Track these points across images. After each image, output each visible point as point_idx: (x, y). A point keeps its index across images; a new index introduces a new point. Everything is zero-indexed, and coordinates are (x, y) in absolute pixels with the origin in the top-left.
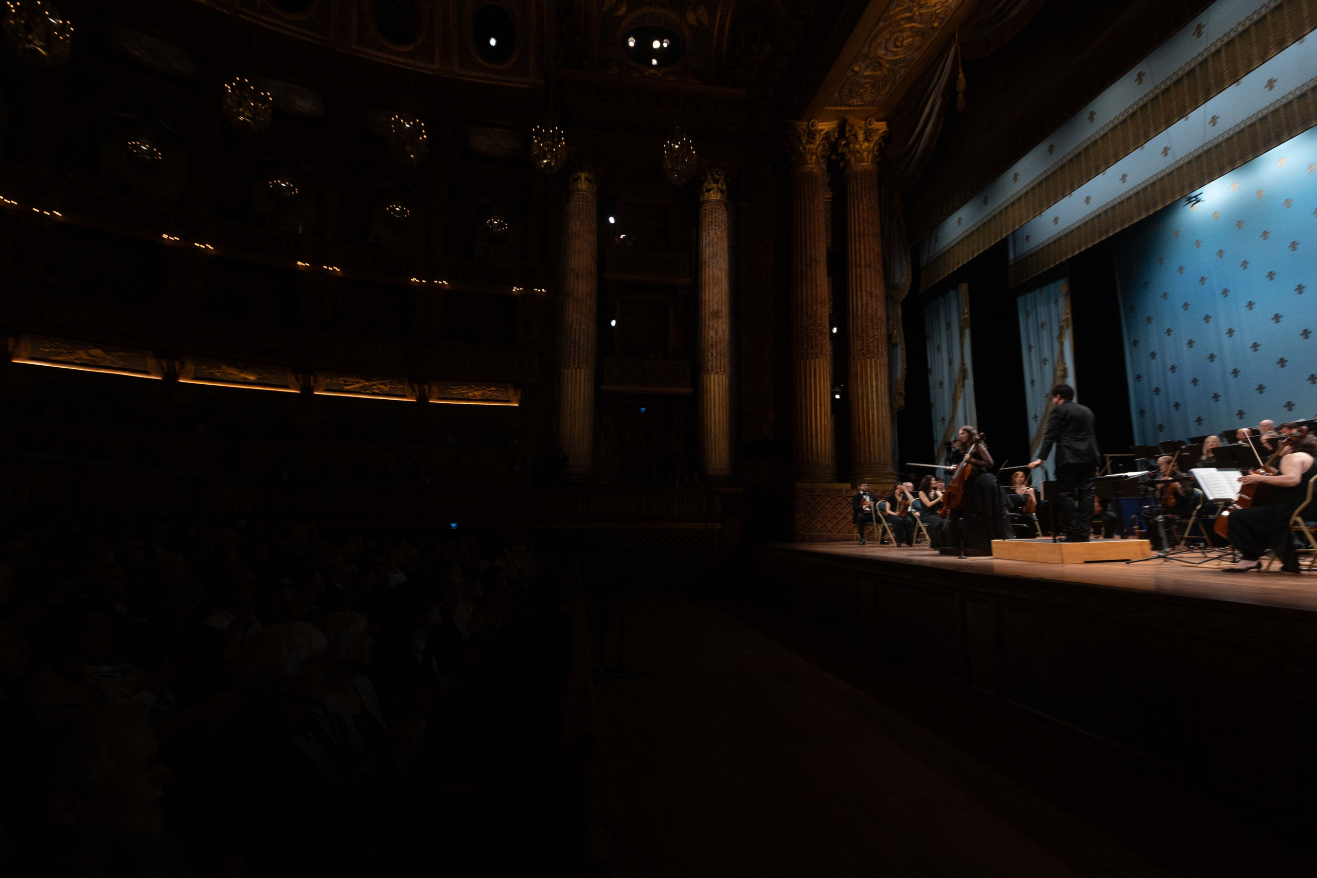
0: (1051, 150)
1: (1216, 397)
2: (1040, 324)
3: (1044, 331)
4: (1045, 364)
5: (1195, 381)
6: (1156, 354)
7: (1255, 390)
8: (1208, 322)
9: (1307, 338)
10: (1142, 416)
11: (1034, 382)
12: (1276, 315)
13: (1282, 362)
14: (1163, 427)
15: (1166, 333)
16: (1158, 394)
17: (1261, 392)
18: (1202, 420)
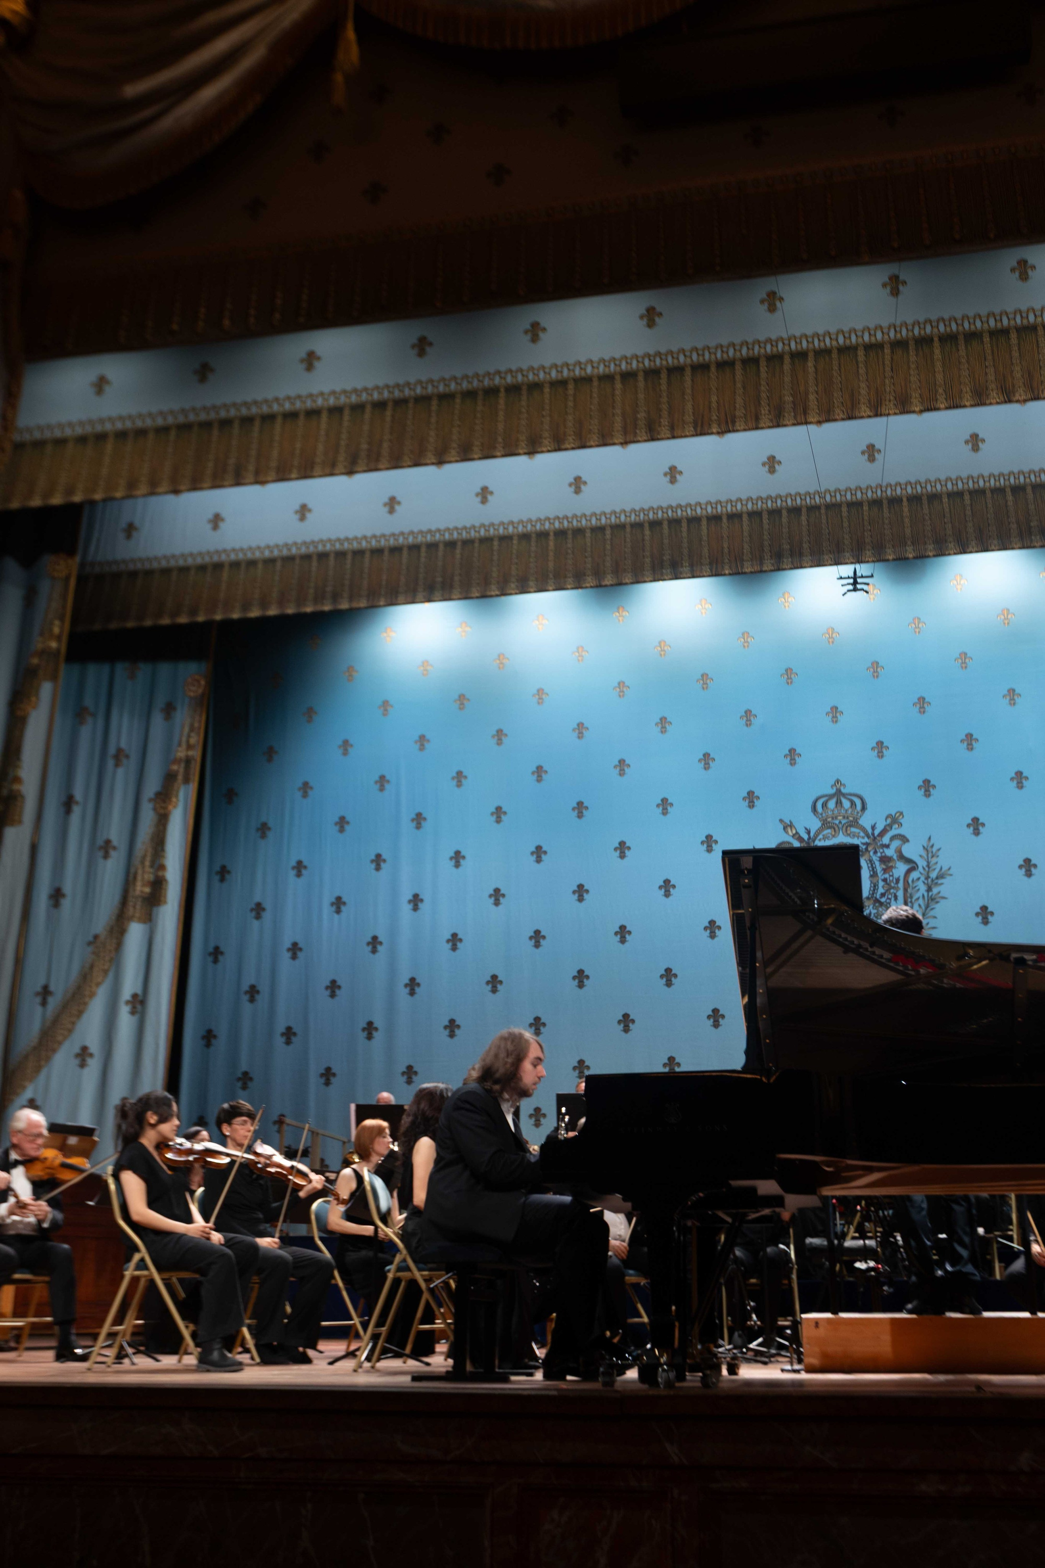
0: (422, 346)
1: (370, 1029)
2: (112, 750)
3: (120, 771)
4: (106, 856)
5: (333, 987)
6: (264, 909)
7: (442, 1029)
8: (378, 868)
9: (537, 945)
10: (208, 1045)
11: (63, 896)
12: (497, 890)
13: (494, 982)
14: (251, 1079)
15: (293, 868)
16: (252, 1000)
17: (452, 1035)
18: (334, 1075)
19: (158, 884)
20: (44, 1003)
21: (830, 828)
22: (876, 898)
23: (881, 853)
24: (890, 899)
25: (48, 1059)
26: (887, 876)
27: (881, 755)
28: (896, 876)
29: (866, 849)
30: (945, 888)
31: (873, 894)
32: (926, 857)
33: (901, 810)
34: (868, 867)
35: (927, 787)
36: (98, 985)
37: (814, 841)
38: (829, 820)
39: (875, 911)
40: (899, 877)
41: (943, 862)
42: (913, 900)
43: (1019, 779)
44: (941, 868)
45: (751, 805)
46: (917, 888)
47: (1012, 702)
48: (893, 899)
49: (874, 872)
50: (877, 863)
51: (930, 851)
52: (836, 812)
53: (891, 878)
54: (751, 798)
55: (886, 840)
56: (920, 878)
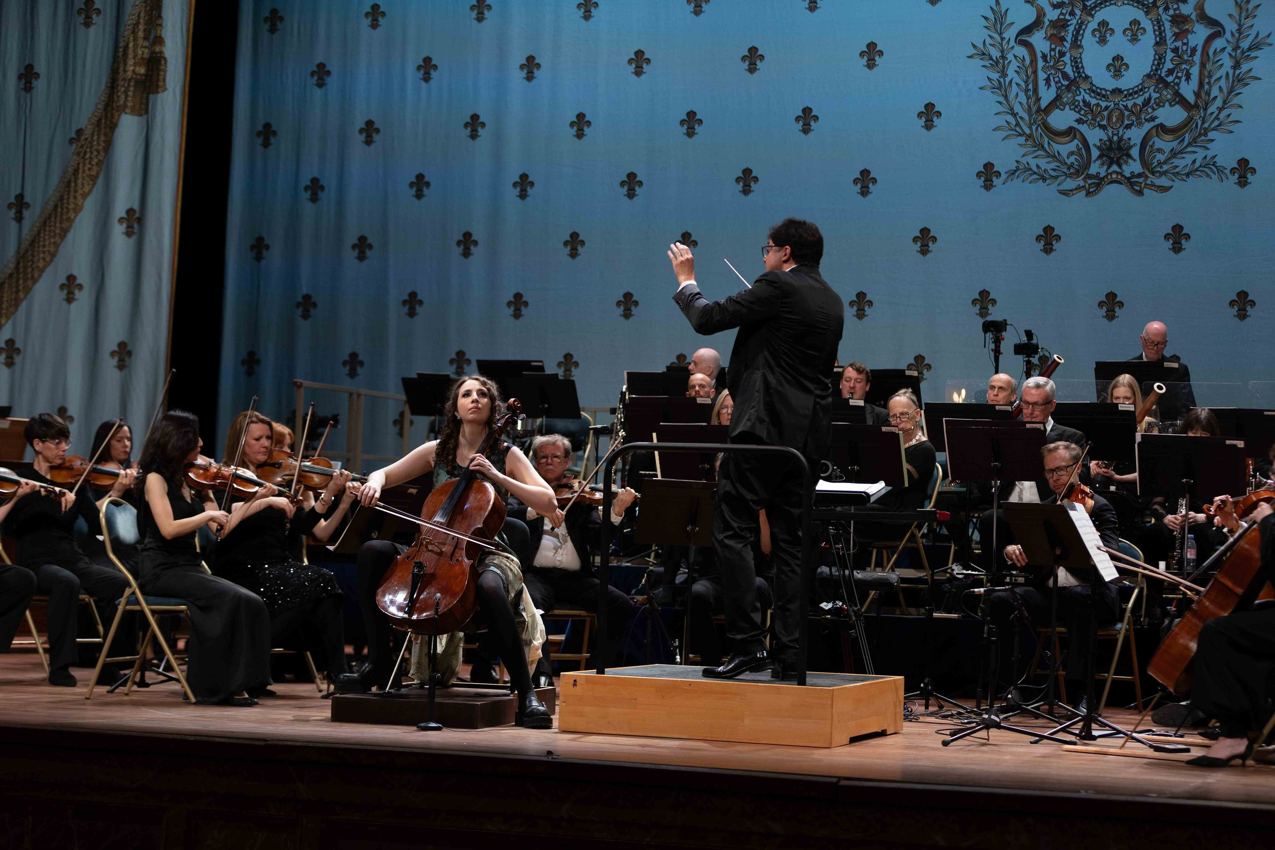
1: (467, 242)
4: (87, 24)
5: (420, 184)
6: (329, 73)
7: (561, 246)
8: (480, 18)
9: (690, 133)
10: (259, 258)
11: (37, 76)
12: (639, 53)
13: (631, 183)
14: (315, 305)
15: (367, 15)
16: (314, 199)
17: (574, 254)
18: (421, 303)
19: (155, 63)
20: (19, 219)
22: (1160, 76)
23: (1175, 10)
24: (1180, 78)
25: (28, 290)
26: (1179, 44)
28: (1192, 44)
30: (1257, 64)
31: (1157, 70)
32: (1238, 18)
34: (1154, 31)
36: (85, 196)
39: (1157, 95)
40: (1197, 45)
41: (1261, 25)
42: (1212, 81)
44: (1258, 34)
46: (1220, 63)
48: (1184, 78)
49: (1161, 39)
50: (1167, 25)
51: (1244, 8)
53: (1185, 48)
56: (1225, 48)
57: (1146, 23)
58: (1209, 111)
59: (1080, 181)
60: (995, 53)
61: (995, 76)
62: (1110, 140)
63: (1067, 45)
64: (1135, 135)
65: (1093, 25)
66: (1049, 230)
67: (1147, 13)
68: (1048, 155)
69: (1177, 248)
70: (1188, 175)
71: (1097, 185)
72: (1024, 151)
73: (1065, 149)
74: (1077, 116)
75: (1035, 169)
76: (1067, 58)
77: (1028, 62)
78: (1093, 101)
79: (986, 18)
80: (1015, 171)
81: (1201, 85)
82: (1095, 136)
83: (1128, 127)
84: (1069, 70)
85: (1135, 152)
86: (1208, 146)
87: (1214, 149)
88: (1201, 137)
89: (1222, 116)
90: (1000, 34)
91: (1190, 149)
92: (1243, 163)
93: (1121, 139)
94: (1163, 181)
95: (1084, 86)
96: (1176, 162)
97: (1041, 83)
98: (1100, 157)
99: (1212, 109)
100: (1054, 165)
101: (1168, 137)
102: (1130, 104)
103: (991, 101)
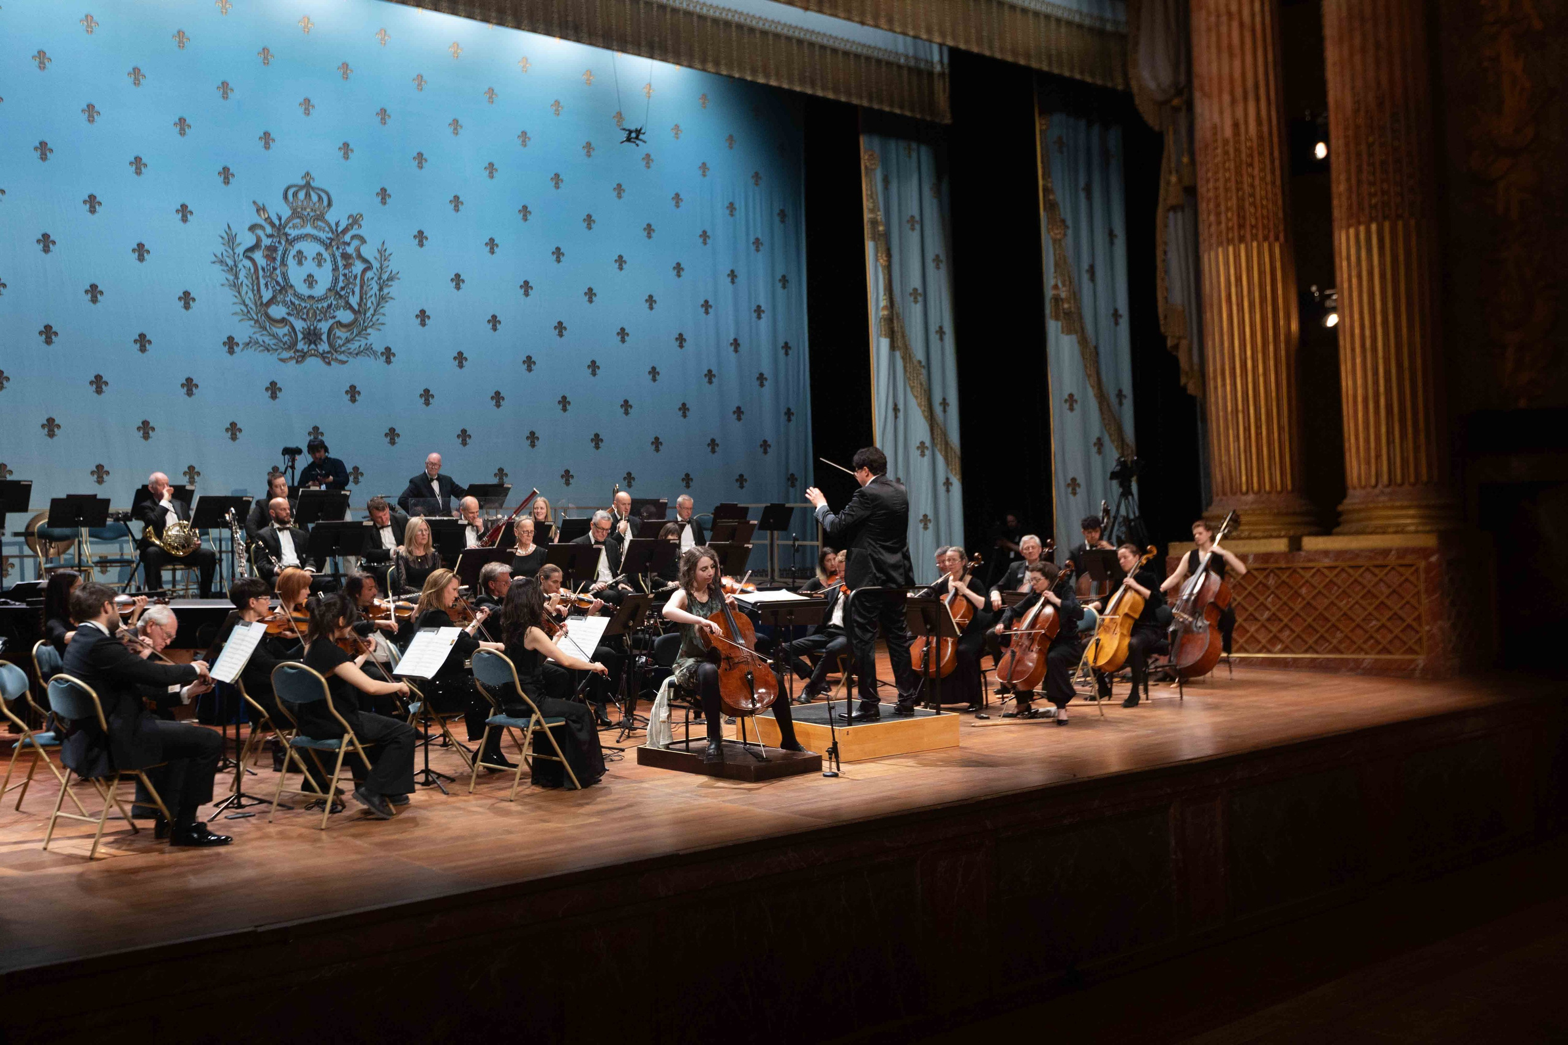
21: (298, 217)
22: (337, 290)
23: (343, 250)
24: (348, 293)
26: (346, 271)
27: (346, 157)
28: (354, 272)
29: (331, 243)
30: (393, 290)
31: (334, 286)
32: (379, 259)
33: (361, 212)
34: (331, 261)
35: (384, 194)
37: (284, 228)
38: (299, 210)
39: (334, 303)
40: (357, 274)
41: (393, 266)
42: (367, 297)
43: (456, 202)
44: (392, 272)
45: (227, 181)
46: (371, 286)
47: (456, 132)
48: (351, 293)
49: (335, 267)
50: (339, 259)
51: (382, 252)
52: (305, 203)
53: (350, 274)
54: (226, 174)
55: (347, 238)
56: (372, 278)
57: (326, 255)
58: (367, 316)
59: (291, 353)
60: (230, 262)
61: (231, 278)
62: (309, 328)
63: (278, 263)
64: (324, 326)
65: (293, 252)
66: (273, 384)
67: (326, 249)
68: (270, 335)
69: (353, 400)
70: (357, 354)
71: (302, 357)
72: (255, 330)
73: (282, 331)
74: (287, 311)
75: (262, 343)
76: (278, 272)
77: (252, 270)
78: (297, 302)
79: (222, 238)
80: (248, 344)
81: (361, 298)
82: (299, 325)
83: (320, 321)
84: (280, 279)
85: (324, 337)
86: (368, 337)
87: (371, 339)
88: (362, 331)
89: (374, 319)
90: (233, 250)
91: (357, 338)
92: (388, 349)
93: (315, 328)
94: (342, 357)
95: (290, 291)
96: (349, 345)
97: (262, 287)
98: (303, 338)
99: (369, 314)
100: (274, 341)
101: (343, 330)
102: (320, 307)
103: (229, 294)
